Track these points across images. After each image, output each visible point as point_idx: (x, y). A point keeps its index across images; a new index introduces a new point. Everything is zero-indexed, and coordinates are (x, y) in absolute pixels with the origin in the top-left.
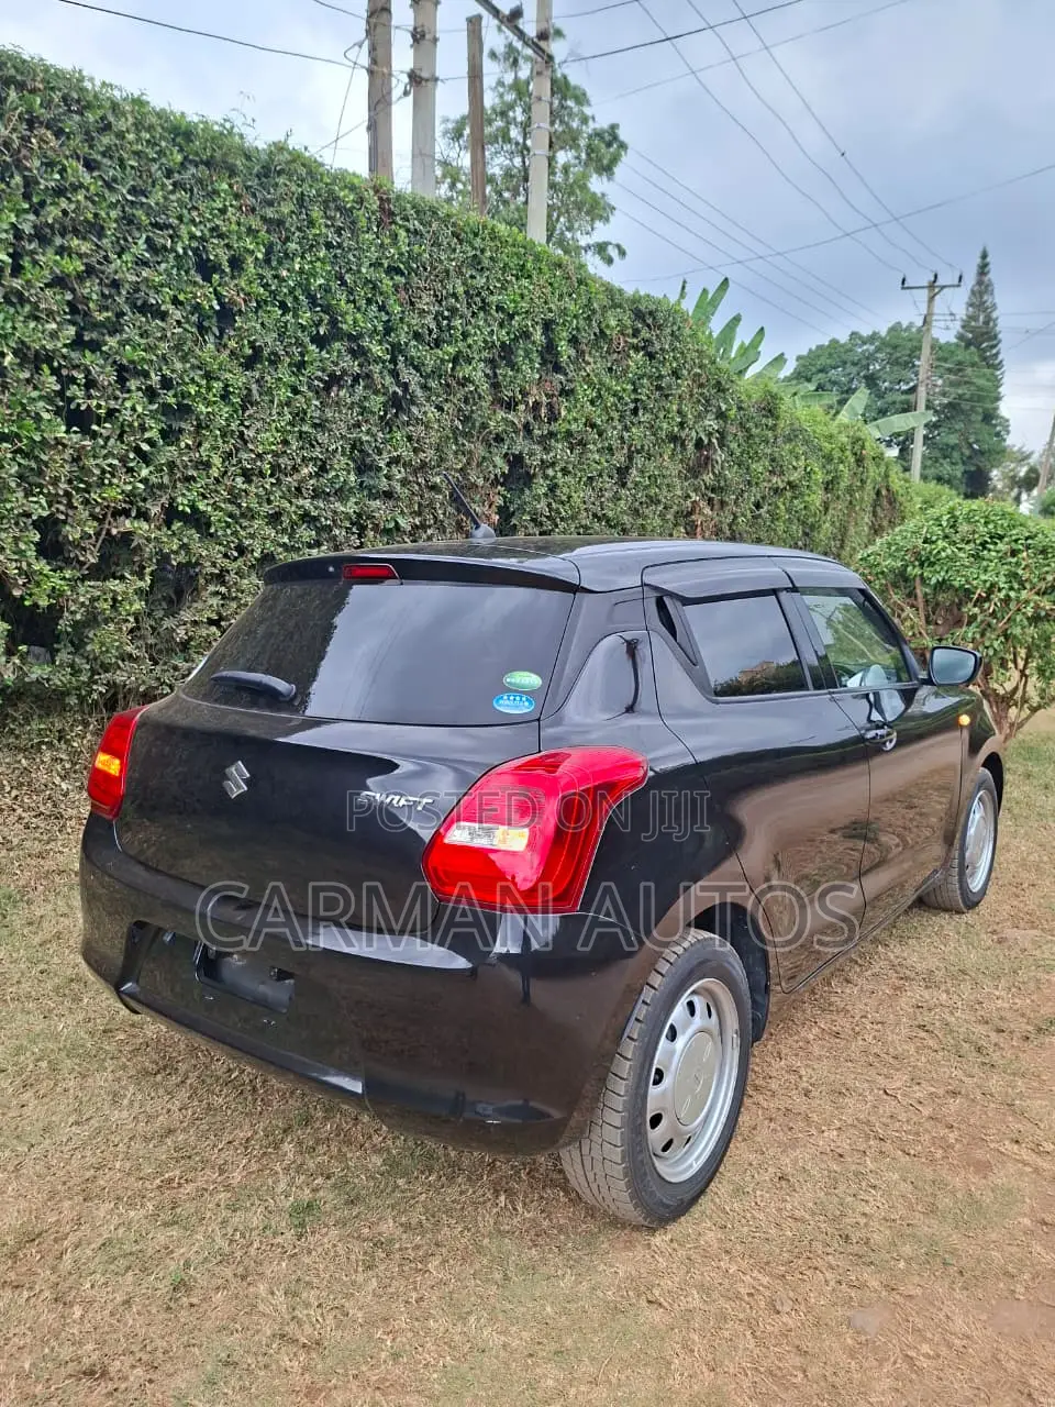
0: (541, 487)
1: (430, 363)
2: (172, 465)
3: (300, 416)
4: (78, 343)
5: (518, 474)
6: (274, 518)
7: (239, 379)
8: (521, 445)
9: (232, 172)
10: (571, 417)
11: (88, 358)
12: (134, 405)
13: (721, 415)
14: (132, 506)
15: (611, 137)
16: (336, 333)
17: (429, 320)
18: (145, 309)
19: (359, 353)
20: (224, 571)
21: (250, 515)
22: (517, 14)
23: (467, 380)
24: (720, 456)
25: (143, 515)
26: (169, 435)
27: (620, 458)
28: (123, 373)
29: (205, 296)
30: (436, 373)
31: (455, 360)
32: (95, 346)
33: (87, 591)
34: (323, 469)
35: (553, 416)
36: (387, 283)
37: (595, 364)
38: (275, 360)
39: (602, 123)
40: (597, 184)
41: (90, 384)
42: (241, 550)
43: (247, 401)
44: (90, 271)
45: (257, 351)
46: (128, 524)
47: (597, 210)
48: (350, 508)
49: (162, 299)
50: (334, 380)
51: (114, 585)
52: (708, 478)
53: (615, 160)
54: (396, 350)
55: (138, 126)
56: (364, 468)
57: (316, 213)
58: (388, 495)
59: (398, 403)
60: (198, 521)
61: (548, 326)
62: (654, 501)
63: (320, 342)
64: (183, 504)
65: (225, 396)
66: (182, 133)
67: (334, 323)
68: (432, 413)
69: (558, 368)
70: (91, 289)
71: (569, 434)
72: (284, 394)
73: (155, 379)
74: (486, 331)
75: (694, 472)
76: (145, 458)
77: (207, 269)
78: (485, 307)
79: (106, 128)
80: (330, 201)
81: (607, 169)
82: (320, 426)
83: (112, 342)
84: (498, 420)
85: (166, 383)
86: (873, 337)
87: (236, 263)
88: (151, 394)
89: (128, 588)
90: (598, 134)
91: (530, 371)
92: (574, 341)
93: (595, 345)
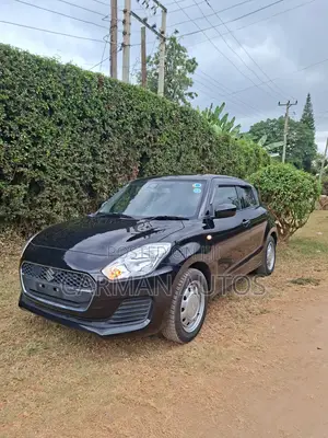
0: (152, 161)
1: (114, 125)
2: (35, 153)
3: (74, 139)
4: (7, 118)
5: (144, 158)
6: (66, 168)
7: (55, 129)
8: (145, 149)
9: (54, 71)
10: (161, 141)
11: (10, 123)
12: (23, 136)
13: (210, 142)
14: (23, 164)
15: (193, 61)
16: (85, 116)
17: (114, 113)
18: (27, 109)
19: (93, 122)
20: (51, 183)
21: (58, 167)
22: (154, 26)
23: (126, 130)
24: (210, 153)
25: (27, 167)
26: (35, 144)
27: (177, 154)
28: (21, 127)
29: (45, 105)
30: (116, 128)
31: (123, 124)
32: (12, 119)
33: (9, 188)
34: (81, 154)
35: (155, 141)
36: (101, 102)
37: (168, 126)
38: (66, 124)
39: (191, 58)
40: (188, 75)
41: (11, 130)
42: (57, 177)
43: (58, 135)
44: (11, 99)
45: (61, 121)
46: (22, 169)
47: (189, 83)
48: (90, 166)
49: (32, 106)
50: (85, 129)
51: (18, 186)
52: (207, 160)
53: (194, 68)
54: (104, 121)
55: (25, 59)
56: (95, 154)
57: (79, 82)
58: (103, 163)
59: (105, 136)
60: (42, 168)
61: (153, 115)
62: (189, 166)
63: (81, 119)
64: (38, 164)
65: (51, 134)
66: (39, 61)
67: (84, 113)
68: (116, 139)
69: (157, 127)
70: (11, 104)
71: (160, 146)
72: (69, 133)
73: (30, 128)
74: (132, 116)
75: (202, 158)
76: (27, 151)
77: (46, 98)
78: (132, 109)
79: (16, 59)
80: (83, 80)
81: (192, 71)
82: (81, 142)
83: (17, 118)
84: (137, 142)
85: (33, 130)
86: (274, 121)
87: (55, 97)
88: (29, 133)
89: (22, 188)
90: (189, 61)
91: (147, 128)
92: (161, 119)
93: (168, 120)
